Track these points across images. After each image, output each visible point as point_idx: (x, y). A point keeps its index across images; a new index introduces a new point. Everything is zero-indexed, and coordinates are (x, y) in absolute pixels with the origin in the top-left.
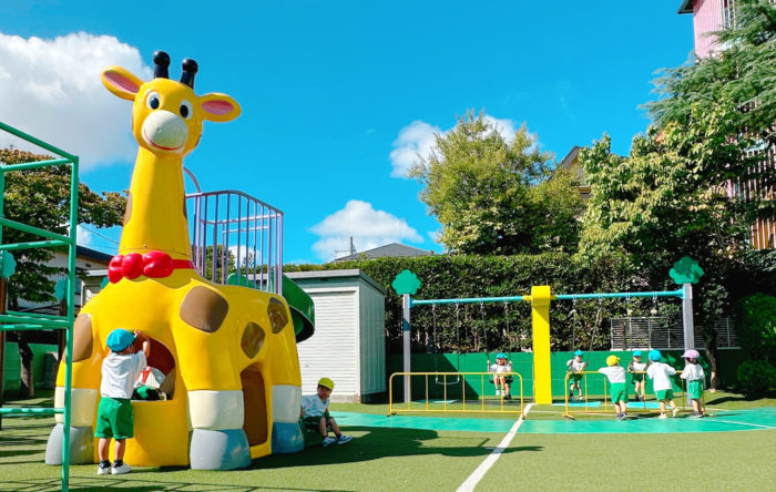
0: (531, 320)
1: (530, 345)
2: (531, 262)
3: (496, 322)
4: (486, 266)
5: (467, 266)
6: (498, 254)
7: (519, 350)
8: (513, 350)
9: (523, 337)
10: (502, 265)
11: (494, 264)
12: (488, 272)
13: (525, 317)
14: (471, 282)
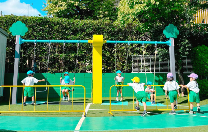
0: (92, 55)
1: (91, 69)
2: (93, 24)
3: (73, 55)
4: (69, 24)
5: (58, 23)
6: (76, 18)
7: (85, 72)
8: (82, 71)
9: (88, 64)
10: (78, 24)
11: (73, 23)
12: (70, 28)
13: (89, 53)
14: (60, 32)
